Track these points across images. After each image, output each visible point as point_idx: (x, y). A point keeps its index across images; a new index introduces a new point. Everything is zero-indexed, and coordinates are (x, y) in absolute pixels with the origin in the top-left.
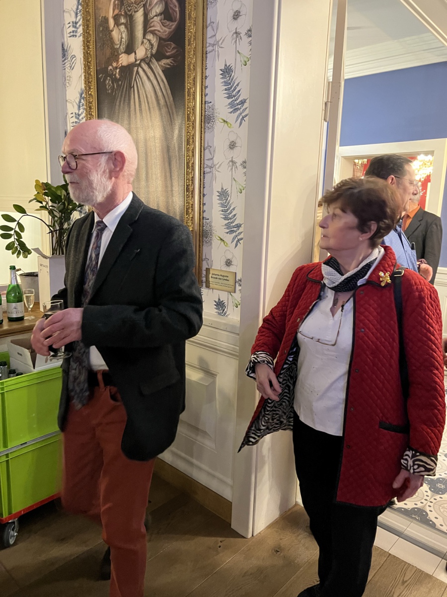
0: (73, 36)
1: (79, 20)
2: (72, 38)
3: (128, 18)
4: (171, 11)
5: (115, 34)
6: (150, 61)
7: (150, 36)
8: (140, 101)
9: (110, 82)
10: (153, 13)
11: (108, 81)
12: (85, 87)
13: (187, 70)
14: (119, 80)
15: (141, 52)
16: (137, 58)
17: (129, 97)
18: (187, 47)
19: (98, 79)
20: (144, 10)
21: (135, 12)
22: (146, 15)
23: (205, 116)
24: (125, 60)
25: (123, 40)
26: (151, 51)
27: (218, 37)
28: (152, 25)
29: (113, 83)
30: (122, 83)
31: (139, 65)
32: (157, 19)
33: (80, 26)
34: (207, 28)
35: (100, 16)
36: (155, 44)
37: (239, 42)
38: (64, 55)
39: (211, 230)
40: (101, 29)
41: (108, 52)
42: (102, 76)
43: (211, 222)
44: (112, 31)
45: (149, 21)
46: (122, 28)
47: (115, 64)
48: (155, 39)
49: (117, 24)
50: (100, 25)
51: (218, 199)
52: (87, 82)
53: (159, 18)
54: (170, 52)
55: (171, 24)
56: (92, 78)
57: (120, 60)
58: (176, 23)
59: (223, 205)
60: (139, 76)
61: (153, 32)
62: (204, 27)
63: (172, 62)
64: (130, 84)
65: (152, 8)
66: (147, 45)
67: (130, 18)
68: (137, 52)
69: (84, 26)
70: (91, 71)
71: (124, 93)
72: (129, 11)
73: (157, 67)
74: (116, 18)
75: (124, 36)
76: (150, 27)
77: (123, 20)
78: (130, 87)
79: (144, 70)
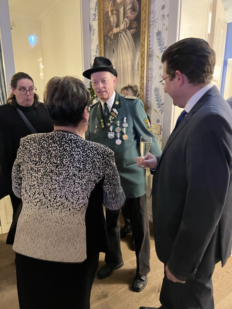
0: (94, 20)
1: (97, 13)
2: (93, 21)
3: (117, 11)
4: (135, 7)
5: (111, 19)
6: (126, 30)
7: (126, 19)
8: (121, 49)
9: (109, 41)
10: (127, 8)
11: (108, 41)
12: (99, 44)
13: (141, 34)
14: (113, 40)
15: (122, 27)
16: (121, 29)
17: (117, 47)
18: (142, 24)
19: (104, 40)
20: (124, 7)
21: (120, 8)
22: (124, 9)
23: (149, 54)
24: (115, 30)
25: (115, 21)
26: (126, 26)
27: (155, 18)
28: (127, 14)
29: (110, 41)
30: (114, 41)
31: (121, 32)
32: (129, 11)
33: (97, 15)
34: (150, 14)
35: (105, 11)
36: (128, 23)
37: (164, 19)
38: (90, 29)
39: (151, 106)
40: (106, 17)
41: (109, 27)
42: (106, 39)
43: (151, 103)
44: (110, 17)
45: (125, 12)
46: (115, 16)
47: (111, 33)
48: (128, 21)
49: (112, 14)
50: (105, 15)
51: (154, 92)
52: (100, 41)
53: (130, 10)
54: (135, 26)
55: (135, 13)
56: (102, 39)
57: (113, 30)
58: (137, 12)
59: (156, 95)
60: (121, 37)
61: (127, 17)
62: (149, 13)
63: (136, 30)
64: (118, 41)
65: (127, 6)
66: (125, 23)
67: (118, 11)
68: (120, 26)
69: (98, 16)
70: (101, 37)
71: (115, 46)
72: (118, 8)
73: (129, 33)
74: (112, 11)
75: (115, 19)
76: (126, 15)
77: (115, 12)
78: (118, 43)
79: (123, 35)
